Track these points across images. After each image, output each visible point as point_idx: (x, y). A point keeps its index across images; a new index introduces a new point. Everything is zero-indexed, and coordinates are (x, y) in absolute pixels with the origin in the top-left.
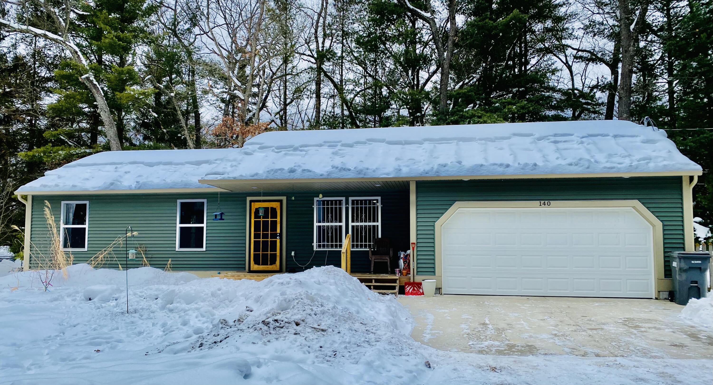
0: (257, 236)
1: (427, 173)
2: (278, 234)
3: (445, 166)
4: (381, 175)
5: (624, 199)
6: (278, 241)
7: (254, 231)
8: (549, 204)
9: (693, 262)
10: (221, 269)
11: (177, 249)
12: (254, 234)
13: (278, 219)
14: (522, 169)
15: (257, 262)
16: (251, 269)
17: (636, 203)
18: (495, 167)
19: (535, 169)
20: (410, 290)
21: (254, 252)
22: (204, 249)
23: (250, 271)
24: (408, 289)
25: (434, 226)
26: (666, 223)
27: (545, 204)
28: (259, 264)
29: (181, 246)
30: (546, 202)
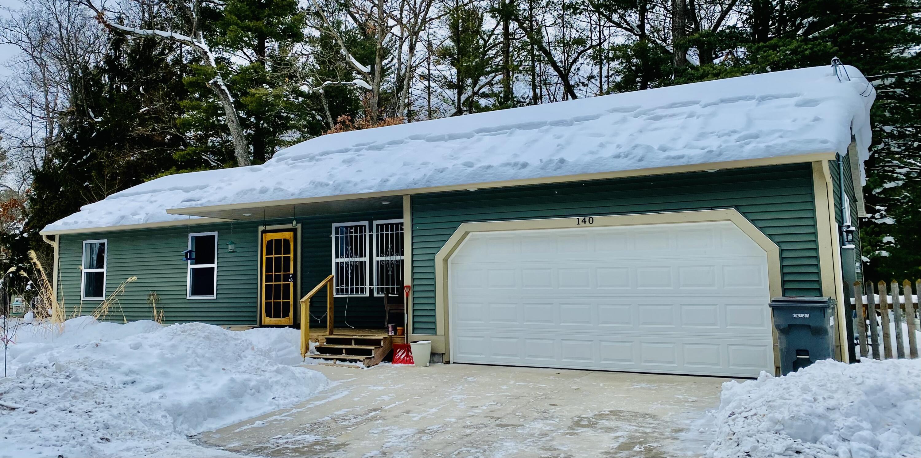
0: (268, 279)
1: (415, 184)
2: (291, 276)
3: (442, 172)
4: (362, 189)
5: (712, 208)
6: (292, 284)
7: (266, 272)
8: (591, 222)
9: (794, 316)
10: (231, 323)
11: (188, 298)
12: (266, 276)
13: (292, 255)
14: (542, 169)
15: (269, 315)
16: (263, 324)
17: (732, 212)
18: (508, 168)
19: (560, 168)
20: (401, 355)
21: (266, 300)
22: (214, 297)
23: (262, 326)
24: (400, 354)
25: (434, 260)
26: (784, 247)
27: (585, 222)
28: (271, 317)
29: (194, 293)
30: (587, 218)
